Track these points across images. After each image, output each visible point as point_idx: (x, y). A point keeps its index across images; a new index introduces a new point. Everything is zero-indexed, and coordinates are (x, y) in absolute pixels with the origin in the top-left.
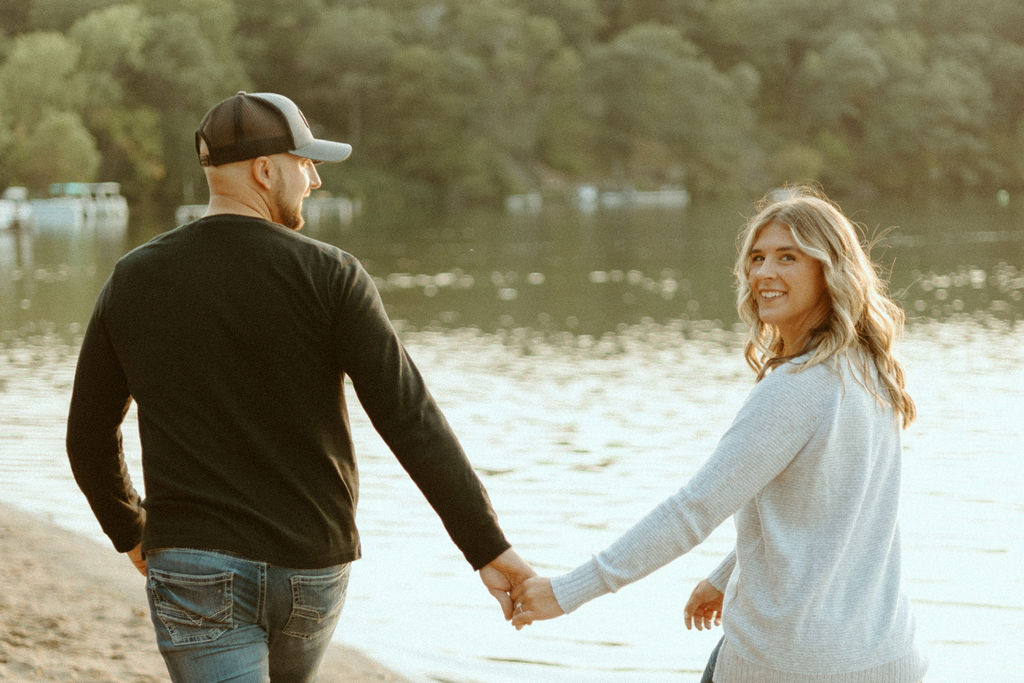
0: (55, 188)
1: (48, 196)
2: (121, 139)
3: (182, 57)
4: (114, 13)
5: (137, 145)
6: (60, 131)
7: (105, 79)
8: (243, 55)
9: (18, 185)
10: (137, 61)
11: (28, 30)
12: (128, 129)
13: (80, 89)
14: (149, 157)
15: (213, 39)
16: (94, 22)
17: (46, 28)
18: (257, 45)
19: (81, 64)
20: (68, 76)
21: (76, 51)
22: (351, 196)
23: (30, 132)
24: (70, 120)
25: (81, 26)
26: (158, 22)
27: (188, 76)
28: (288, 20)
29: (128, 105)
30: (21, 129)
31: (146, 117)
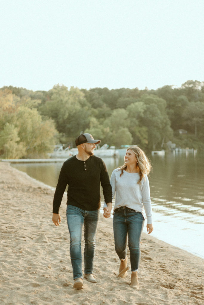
0: (122, 146)
1: (121, 148)
2: (138, 134)
3: (153, 114)
4: (137, 104)
5: (142, 136)
6: (123, 132)
7: (134, 119)
8: (168, 114)
9: (113, 146)
10: (142, 115)
11: (116, 108)
12: (139, 132)
13: (128, 123)
14: (145, 138)
15: (161, 110)
16: (132, 105)
17: (120, 108)
18: (172, 111)
19: (129, 116)
20: (126, 119)
21: (128, 113)
22: (194, 149)
23: (116, 133)
24: (126, 129)
25: (129, 107)
26: (148, 105)
27: (154, 119)
28: (180, 105)
29: (140, 126)
30: (114, 132)
31: (144, 129)
